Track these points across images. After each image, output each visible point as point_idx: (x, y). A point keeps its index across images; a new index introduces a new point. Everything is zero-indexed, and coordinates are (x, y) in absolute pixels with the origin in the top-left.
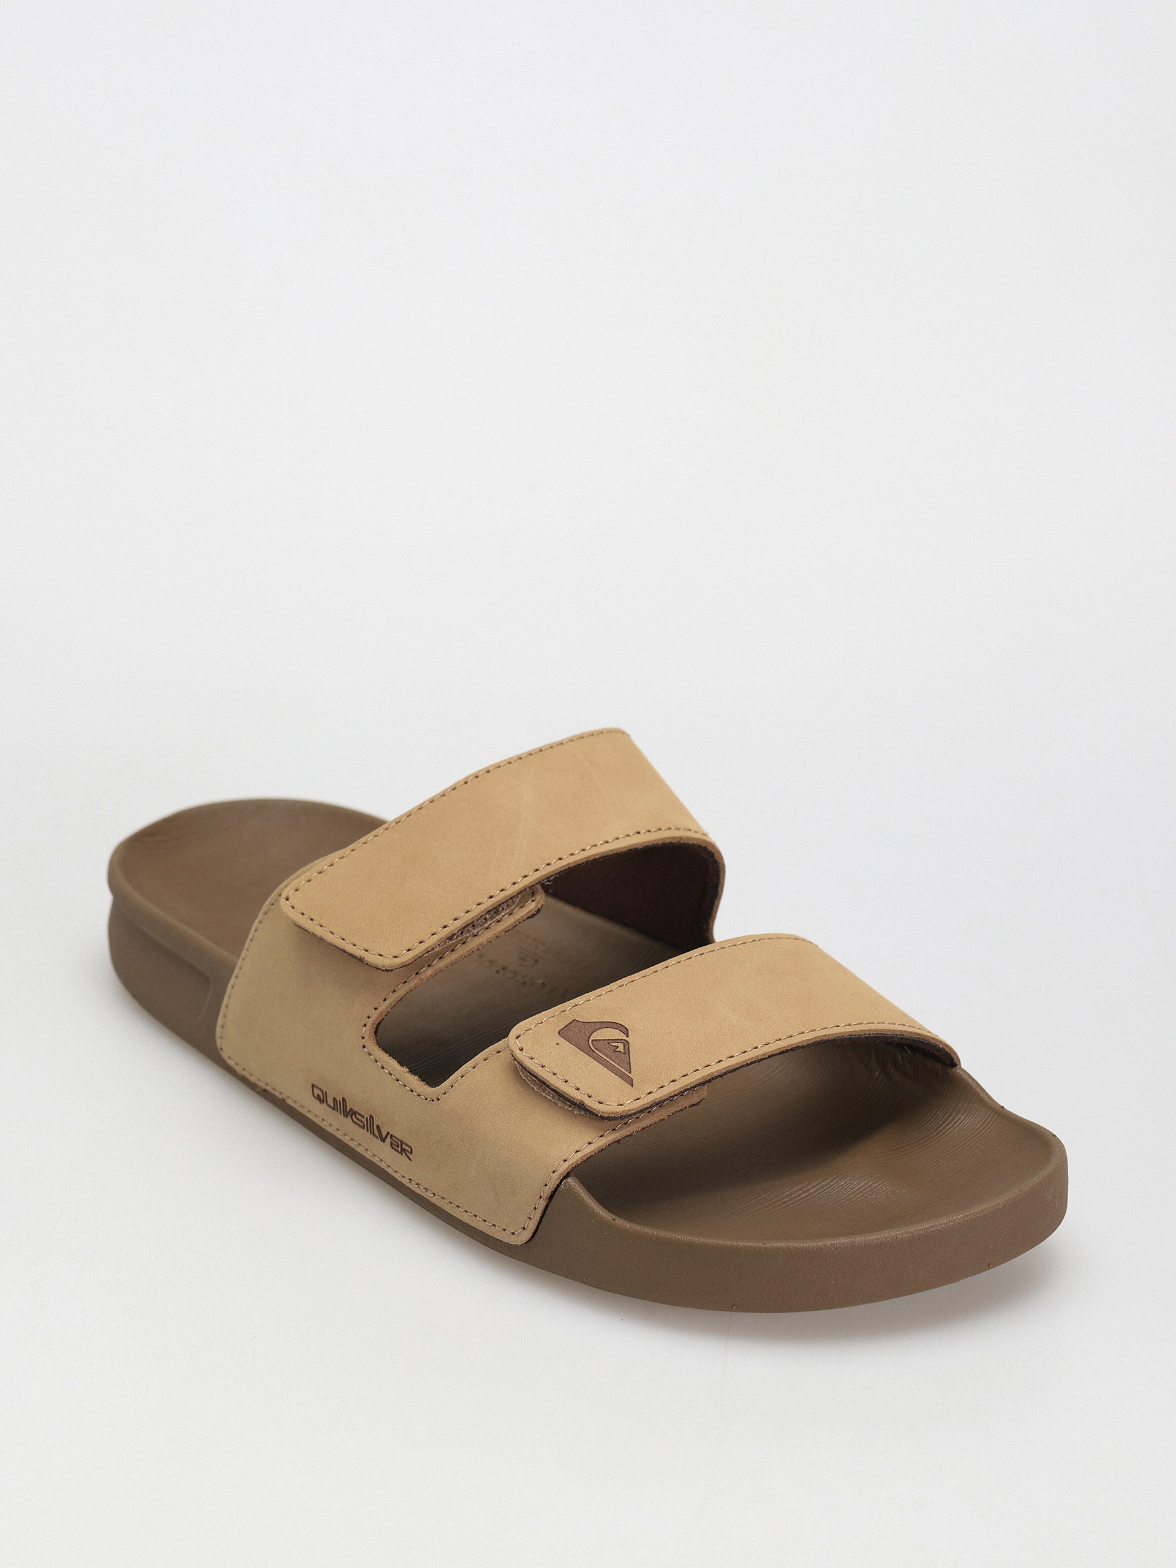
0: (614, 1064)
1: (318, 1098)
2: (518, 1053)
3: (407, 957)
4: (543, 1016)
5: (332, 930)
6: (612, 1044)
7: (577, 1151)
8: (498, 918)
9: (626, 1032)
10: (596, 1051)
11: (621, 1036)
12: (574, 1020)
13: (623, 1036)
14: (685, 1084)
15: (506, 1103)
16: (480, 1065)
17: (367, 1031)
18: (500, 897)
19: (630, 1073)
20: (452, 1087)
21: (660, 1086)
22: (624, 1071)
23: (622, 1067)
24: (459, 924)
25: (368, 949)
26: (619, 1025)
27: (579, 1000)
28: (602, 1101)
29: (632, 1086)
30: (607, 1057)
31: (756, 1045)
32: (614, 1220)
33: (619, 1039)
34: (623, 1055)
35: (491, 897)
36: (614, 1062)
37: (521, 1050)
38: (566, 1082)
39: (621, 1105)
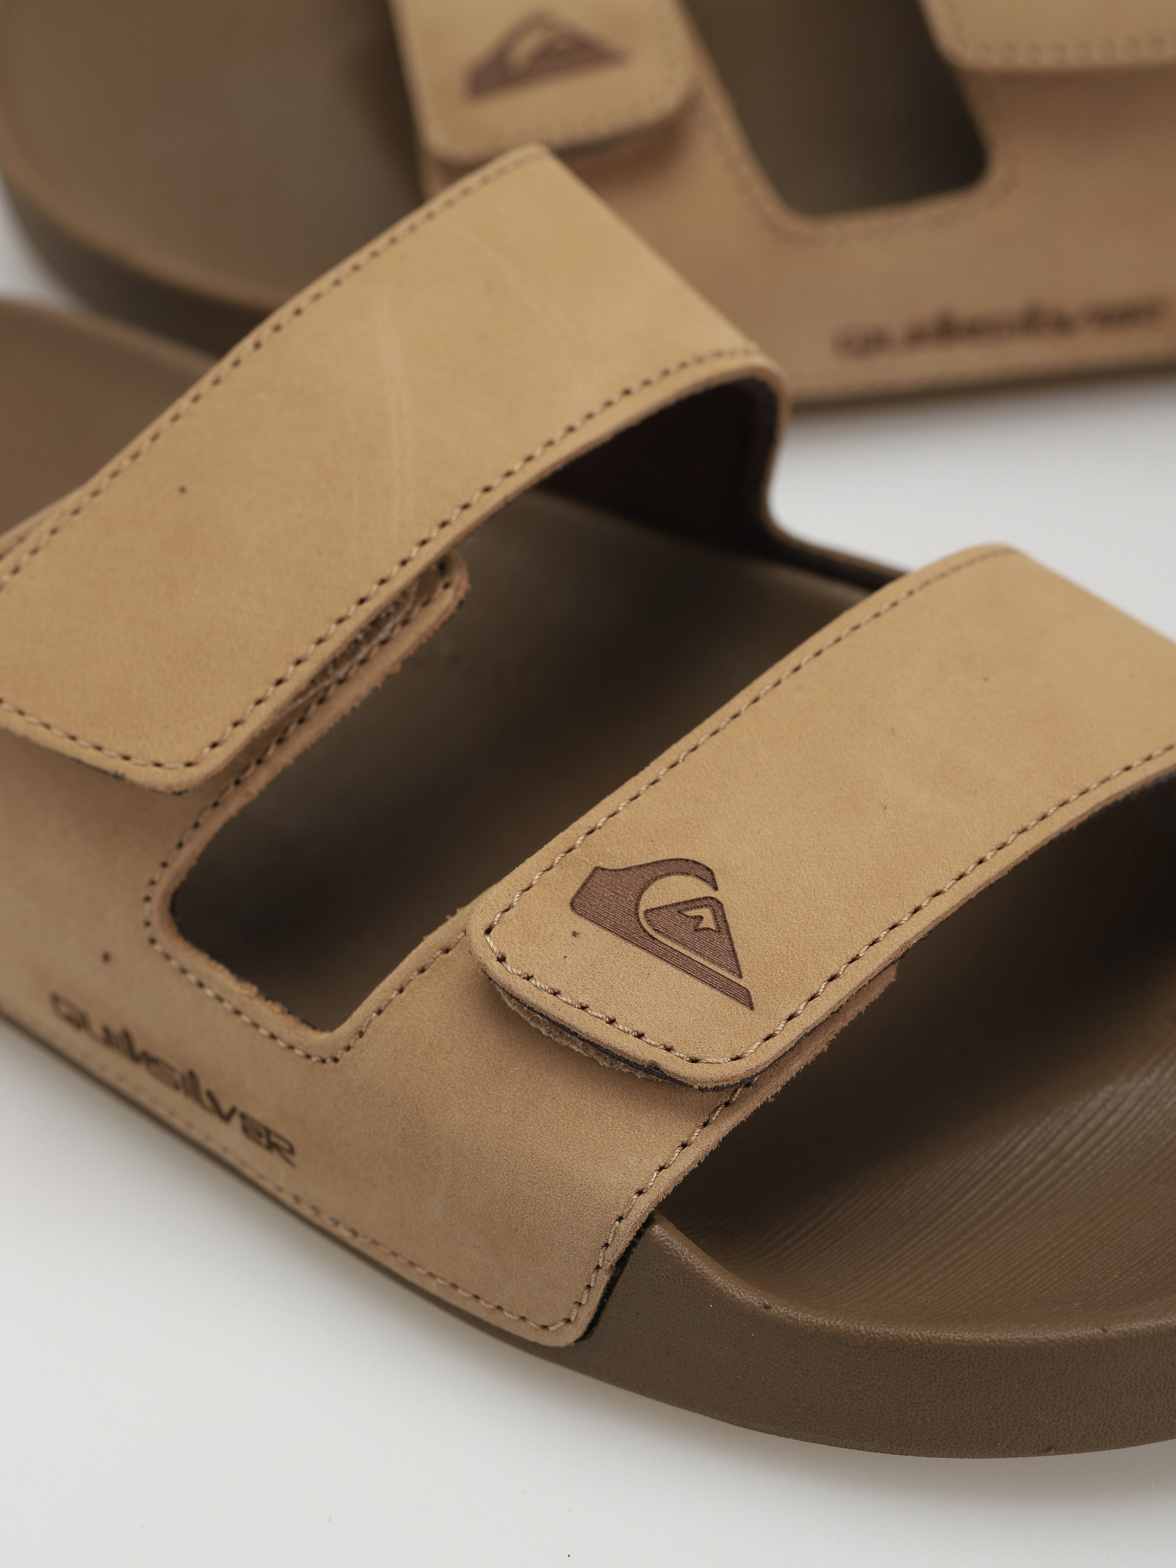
0: (701, 960)
1: (69, 1019)
2: (495, 968)
3: (216, 760)
4: (529, 869)
5: (46, 720)
6: (689, 913)
7: (661, 1168)
8: (382, 636)
9: (708, 876)
10: (659, 937)
11: (701, 890)
12: (597, 868)
13: (705, 890)
14: (858, 981)
15: (485, 1067)
16: (412, 985)
17: (155, 910)
18: (381, 597)
19: (740, 976)
20: (361, 1034)
21: (809, 996)
22: (727, 975)
23: (720, 965)
24: (308, 670)
25: (128, 753)
26: (692, 864)
27: (596, 815)
28: (697, 1056)
29: (752, 1008)
30: (685, 946)
31: (980, 855)
32: (767, 1307)
33: (699, 899)
34: (715, 936)
35: (362, 601)
36: (701, 955)
37: (502, 959)
38: (612, 1022)
39: (738, 1058)
